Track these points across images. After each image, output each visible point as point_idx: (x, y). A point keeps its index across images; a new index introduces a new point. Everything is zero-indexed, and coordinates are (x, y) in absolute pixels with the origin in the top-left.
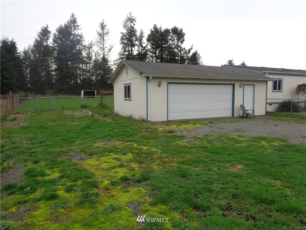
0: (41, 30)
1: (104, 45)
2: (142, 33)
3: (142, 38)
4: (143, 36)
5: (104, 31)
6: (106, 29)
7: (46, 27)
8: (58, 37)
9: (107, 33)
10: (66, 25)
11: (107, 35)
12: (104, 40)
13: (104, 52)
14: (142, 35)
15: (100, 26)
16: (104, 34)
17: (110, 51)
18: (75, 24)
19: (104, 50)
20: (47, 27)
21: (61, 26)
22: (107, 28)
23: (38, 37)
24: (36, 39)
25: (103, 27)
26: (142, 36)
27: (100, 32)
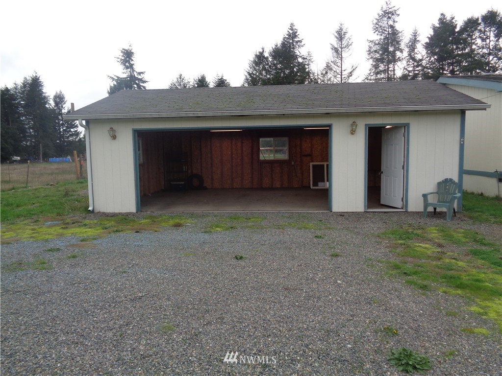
0: (254, 56)
1: (341, 67)
2: (415, 35)
3: (415, 46)
4: (418, 39)
5: (343, 43)
6: (346, 38)
7: (261, 51)
8: (272, 64)
9: (348, 46)
10: (283, 44)
11: (347, 50)
12: (341, 58)
13: (341, 78)
14: (415, 39)
15: (336, 35)
16: (342, 48)
17: (351, 76)
18: (295, 39)
19: (341, 75)
20: (263, 51)
21: (276, 46)
22: (347, 36)
23: (249, 69)
24: (248, 71)
25: (340, 35)
26: (414, 42)
27: (336, 46)
